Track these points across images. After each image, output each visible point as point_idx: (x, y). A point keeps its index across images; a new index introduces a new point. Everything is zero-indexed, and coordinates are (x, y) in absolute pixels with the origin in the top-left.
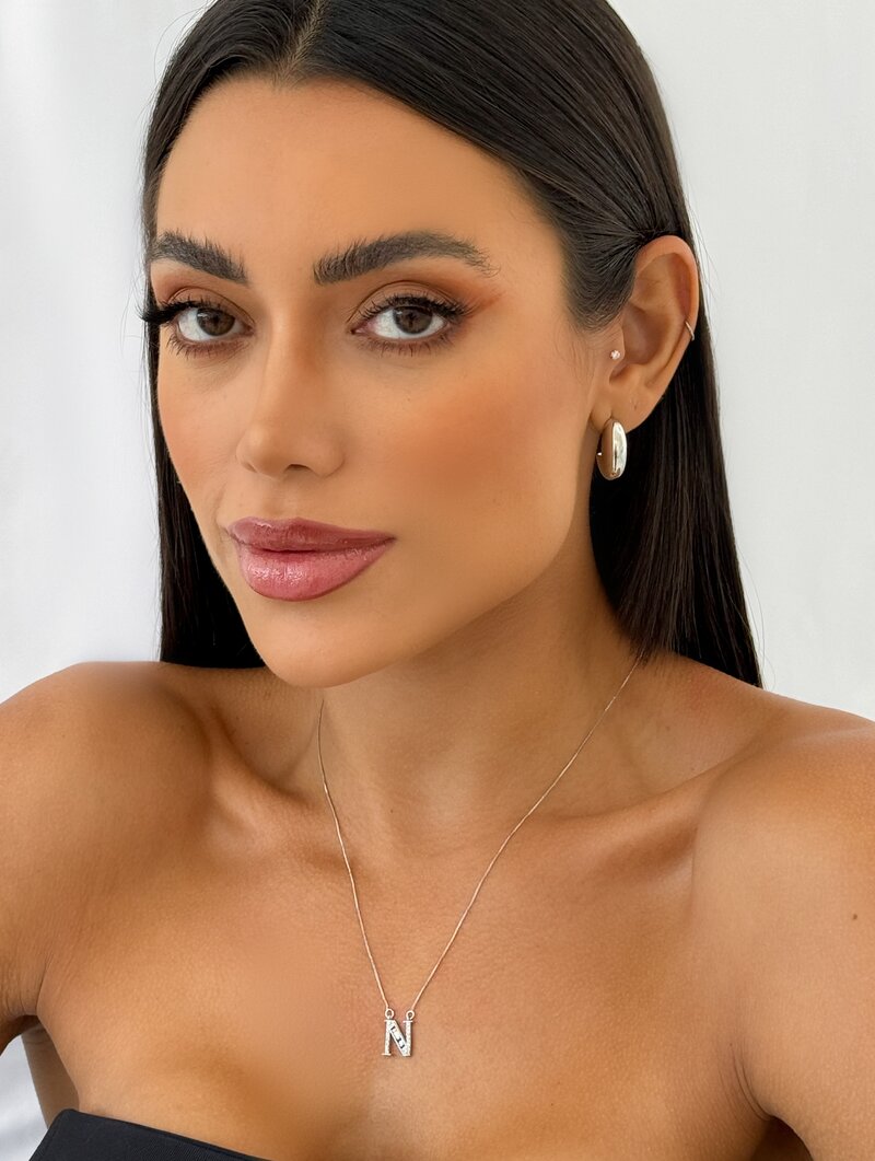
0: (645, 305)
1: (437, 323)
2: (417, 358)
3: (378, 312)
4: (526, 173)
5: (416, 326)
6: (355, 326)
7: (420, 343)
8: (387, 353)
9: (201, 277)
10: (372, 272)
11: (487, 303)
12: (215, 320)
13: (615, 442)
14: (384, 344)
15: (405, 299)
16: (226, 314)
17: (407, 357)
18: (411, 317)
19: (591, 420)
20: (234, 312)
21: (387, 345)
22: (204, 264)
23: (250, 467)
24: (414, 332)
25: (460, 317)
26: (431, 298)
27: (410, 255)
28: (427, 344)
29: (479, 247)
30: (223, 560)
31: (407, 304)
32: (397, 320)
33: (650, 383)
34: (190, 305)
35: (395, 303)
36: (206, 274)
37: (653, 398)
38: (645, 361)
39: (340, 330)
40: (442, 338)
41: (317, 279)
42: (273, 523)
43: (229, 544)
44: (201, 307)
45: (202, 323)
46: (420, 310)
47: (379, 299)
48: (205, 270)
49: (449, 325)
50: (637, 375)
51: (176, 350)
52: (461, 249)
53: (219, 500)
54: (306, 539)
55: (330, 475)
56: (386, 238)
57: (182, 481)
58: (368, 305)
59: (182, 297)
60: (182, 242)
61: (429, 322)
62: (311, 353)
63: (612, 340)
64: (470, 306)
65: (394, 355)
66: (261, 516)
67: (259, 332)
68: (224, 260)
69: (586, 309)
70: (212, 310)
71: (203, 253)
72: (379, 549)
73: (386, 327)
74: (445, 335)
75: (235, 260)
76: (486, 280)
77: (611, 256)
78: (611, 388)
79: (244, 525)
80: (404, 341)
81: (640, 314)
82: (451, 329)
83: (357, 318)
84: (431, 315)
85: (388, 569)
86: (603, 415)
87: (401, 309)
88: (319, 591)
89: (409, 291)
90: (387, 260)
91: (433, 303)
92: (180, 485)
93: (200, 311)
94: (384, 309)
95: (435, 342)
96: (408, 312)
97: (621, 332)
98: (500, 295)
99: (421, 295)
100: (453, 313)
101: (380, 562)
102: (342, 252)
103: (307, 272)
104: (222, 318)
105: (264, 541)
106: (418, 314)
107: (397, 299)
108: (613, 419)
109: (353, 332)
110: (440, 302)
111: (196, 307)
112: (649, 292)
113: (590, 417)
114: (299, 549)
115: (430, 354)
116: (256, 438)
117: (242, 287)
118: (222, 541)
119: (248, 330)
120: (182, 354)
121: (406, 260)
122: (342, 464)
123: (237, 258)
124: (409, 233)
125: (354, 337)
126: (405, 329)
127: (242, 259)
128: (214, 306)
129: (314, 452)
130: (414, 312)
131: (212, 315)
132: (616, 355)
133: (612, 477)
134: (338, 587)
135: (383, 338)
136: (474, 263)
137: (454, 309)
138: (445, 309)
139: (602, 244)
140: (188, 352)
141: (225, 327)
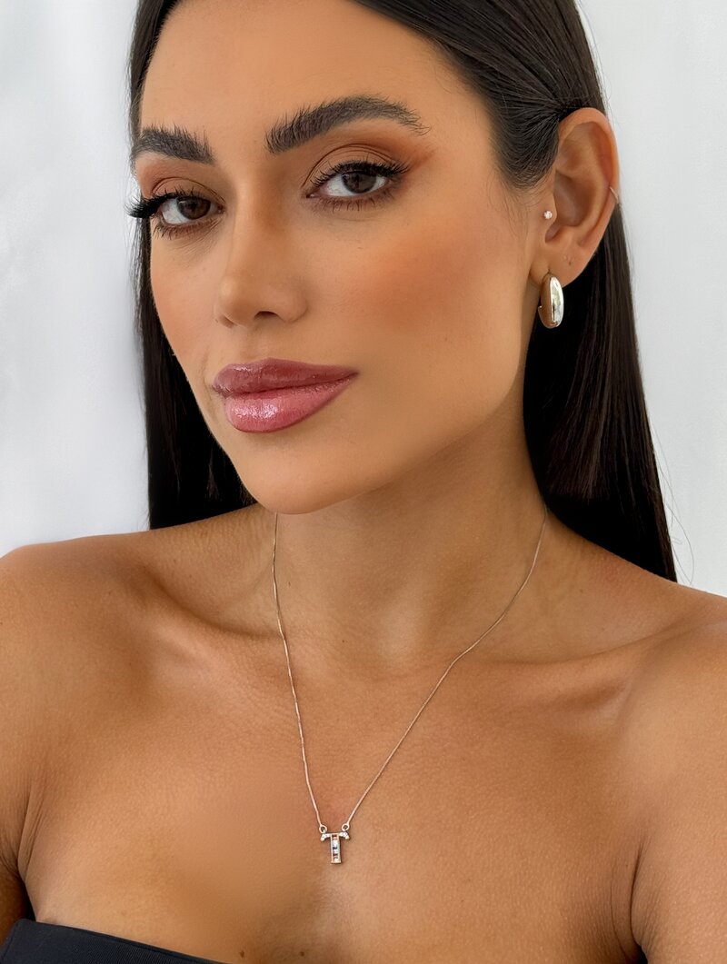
0: (572, 174)
1: (380, 181)
2: (363, 212)
3: (328, 180)
4: (450, 47)
5: (362, 186)
6: (309, 192)
7: (365, 198)
8: (336, 210)
9: (173, 163)
10: (317, 138)
11: (423, 159)
12: (193, 207)
13: (553, 296)
14: (334, 202)
15: (348, 166)
16: (199, 199)
17: (353, 212)
18: (357, 179)
19: (531, 275)
20: (206, 195)
21: (338, 202)
22: (175, 149)
23: (228, 323)
24: (359, 192)
25: (399, 175)
26: (371, 161)
27: (349, 118)
28: (371, 199)
29: (411, 107)
30: (214, 417)
31: (351, 170)
32: (345, 181)
33: (583, 242)
34: (168, 197)
35: (341, 170)
36: (176, 160)
37: (586, 256)
38: (577, 224)
39: (295, 197)
40: (385, 192)
41: (271, 148)
42: (249, 366)
43: (217, 398)
44: (178, 196)
45: (181, 209)
46: (363, 173)
47: (325, 168)
48: (177, 155)
49: (391, 182)
50: (570, 236)
51: (161, 235)
52: (394, 110)
53: (205, 361)
54: (278, 377)
55: (296, 320)
56: (326, 104)
57: (176, 353)
58: (318, 175)
59: (160, 192)
60: (155, 132)
61: (374, 182)
62: (272, 217)
63: (543, 201)
64: (408, 163)
65: (343, 211)
66: (238, 362)
67: (229, 208)
68: (191, 142)
69: (513, 168)
70: (187, 198)
71: (173, 139)
72: (345, 383)
73: (337, 188)
74: (387, 189)
75: (201, 140)
76: (420, 138)
77: (533, 124)
78: (547, 247)
79: (225, 374)
80: (351, 197)
81: (568, 182)
82: (392, 187)
83: (309, 185)
84: (374, 176)
85: (351, 399)
86: (541, 271)
87: (349, 173)
88: (293, 420)
89: (350, 159)
90: (329, 125)
91: (374, 166)
92: (175, 358)
93: (180, 199)
94: (332, 176)
95: (378, 197)
96: (354, 175)
97: (552, 196)
98: (433, 151)
99: (362, 160)
100: (393, 172)
101: (346, 394)
102: (290, 120)
103: (262, 143)
104: (199, 203)
105: (245, 384)
106: (363, 176)
107: (342, 167)
108: (550, 274)
109: (308, 196)
110: (379, 164)
111: (174, 197)
112: (574, 160)
113: (530, 274)
114: (274, 387)
115: (375, 207)
116: (227, 290)
117: (208, 167)
118: (211, 400)
119: (221, 208)
120: (166, 237)
121: (346, 123)
122: (305, 311)
123: (202, 138)
124: (346, 99)
125: (309, 200)
126: (352, 190)
127: (205, 138)
128: (189, 194)
129: (277, 300)
130: (359, 176)
131: (190, 202)
132: (548, 215)
133: (551, 326)
134: (308, 416)
135: (333, 197)
136: (407, 122)
137: (393, 168)
138: (385, 170)
139: (526, 112)
140: (170, 234)
141: (202, 211)
